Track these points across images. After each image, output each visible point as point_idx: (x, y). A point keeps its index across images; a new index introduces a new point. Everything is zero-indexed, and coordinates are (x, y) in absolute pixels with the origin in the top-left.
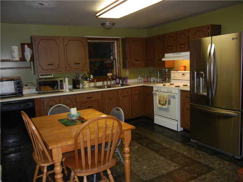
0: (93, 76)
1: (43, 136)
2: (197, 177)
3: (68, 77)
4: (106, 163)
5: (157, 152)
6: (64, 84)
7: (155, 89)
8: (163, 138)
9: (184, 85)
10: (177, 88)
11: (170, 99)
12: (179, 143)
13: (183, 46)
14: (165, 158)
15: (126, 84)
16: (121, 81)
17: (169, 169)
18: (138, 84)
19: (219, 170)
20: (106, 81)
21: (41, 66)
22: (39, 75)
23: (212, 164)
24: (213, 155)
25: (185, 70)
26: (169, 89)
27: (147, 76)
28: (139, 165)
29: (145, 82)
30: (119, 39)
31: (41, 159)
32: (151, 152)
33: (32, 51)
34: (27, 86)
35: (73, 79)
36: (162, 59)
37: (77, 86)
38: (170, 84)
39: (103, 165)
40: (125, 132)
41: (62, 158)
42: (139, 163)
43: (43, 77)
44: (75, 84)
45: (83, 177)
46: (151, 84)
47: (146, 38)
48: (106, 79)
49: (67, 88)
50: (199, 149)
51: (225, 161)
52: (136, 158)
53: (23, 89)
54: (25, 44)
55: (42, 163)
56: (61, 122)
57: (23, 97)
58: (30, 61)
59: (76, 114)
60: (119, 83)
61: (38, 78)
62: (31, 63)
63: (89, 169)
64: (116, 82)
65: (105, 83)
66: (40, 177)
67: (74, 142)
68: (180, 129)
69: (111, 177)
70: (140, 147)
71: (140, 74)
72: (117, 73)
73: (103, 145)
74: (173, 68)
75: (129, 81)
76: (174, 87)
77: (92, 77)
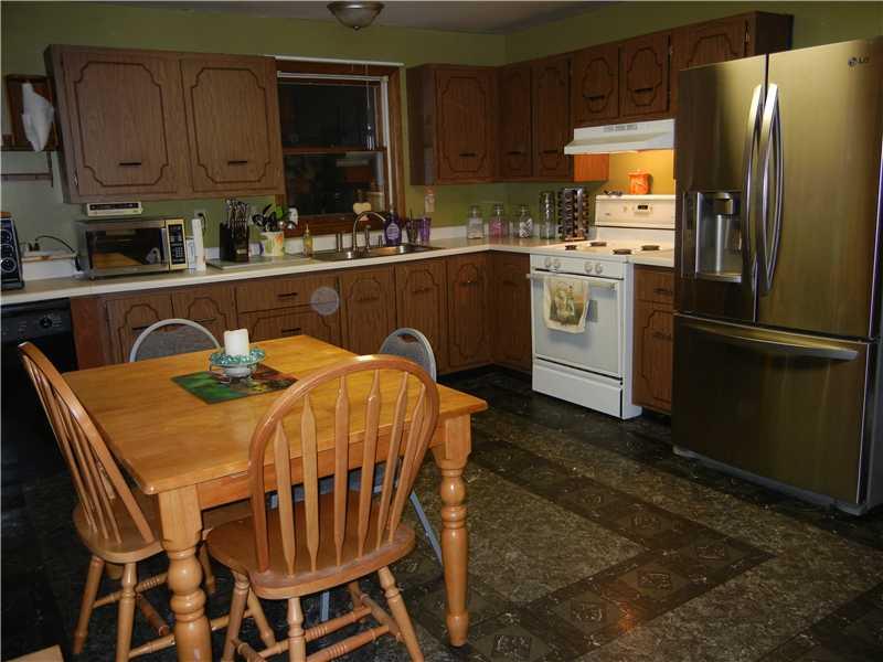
0: (299, 215)
1: (117, 443)
2: (708, 587)
3: (201, 215)
4: (375, 547)
5: (552, 495)
6: (187, 243)
7: (535, 262)
8: (568, 445)
9: (645, 248)
10: (624, 256)
11: (595, 299)
12: (631, 463)
13: (646, 98)
14: (584, 520)
15: (425, 244)
16: (404, 233)
17: (603, 559)
18: (469, 245)
19: (791, 559)
20: (349, 231)
21: (91, 169)
22: (84, 205)
23: (761, 536)
24: (761, 504)
25: (649, 192)
26: (593, 263)
27: (501, 215)
28: (490, 547)
29: (494, 238)
30: (397, 68)
31: (111, 533)
32: (532, 498)
33: (52, 110)
34: (37, 248)
35: (221, 225)
36: (566, 148)
37: (238, 252)
38: (593, 245)
39: (363, 554)
40: (448, 423)
41: (200, 528)
42: (488, 540)
43: (101, 213)
44: (231, 244)
45: (286, 601)
46: (518, 244)
47: (500, 70)
48: (351, 224)
49: (200, 260)
50: (707, 485)
51: (806, 525)
52: (475, 521)
53: (21, 262)
54: (23, 80)
55: (115, 550)
56: (184, 388)
57: (25, 292)
58: (48, 148)
59: (248, 354)
60: (398, 242)
61: (83, 217)
62: (49, 155)
63: (309, 570)
64: (386, 237)
65: (347, 240)
66: (110, 604)
67: (250, 464)
68: (631, 411)
69: (394, 598)
70: (486, 479)
71: (477, 207)
72: (391, 202)
73: (367, 475)
74: (604, 182)
75: (436, 235)
76: (611, 253)
77: (294, 215)
